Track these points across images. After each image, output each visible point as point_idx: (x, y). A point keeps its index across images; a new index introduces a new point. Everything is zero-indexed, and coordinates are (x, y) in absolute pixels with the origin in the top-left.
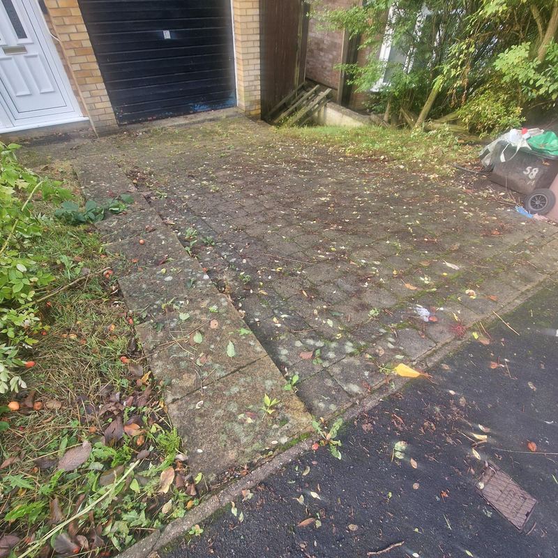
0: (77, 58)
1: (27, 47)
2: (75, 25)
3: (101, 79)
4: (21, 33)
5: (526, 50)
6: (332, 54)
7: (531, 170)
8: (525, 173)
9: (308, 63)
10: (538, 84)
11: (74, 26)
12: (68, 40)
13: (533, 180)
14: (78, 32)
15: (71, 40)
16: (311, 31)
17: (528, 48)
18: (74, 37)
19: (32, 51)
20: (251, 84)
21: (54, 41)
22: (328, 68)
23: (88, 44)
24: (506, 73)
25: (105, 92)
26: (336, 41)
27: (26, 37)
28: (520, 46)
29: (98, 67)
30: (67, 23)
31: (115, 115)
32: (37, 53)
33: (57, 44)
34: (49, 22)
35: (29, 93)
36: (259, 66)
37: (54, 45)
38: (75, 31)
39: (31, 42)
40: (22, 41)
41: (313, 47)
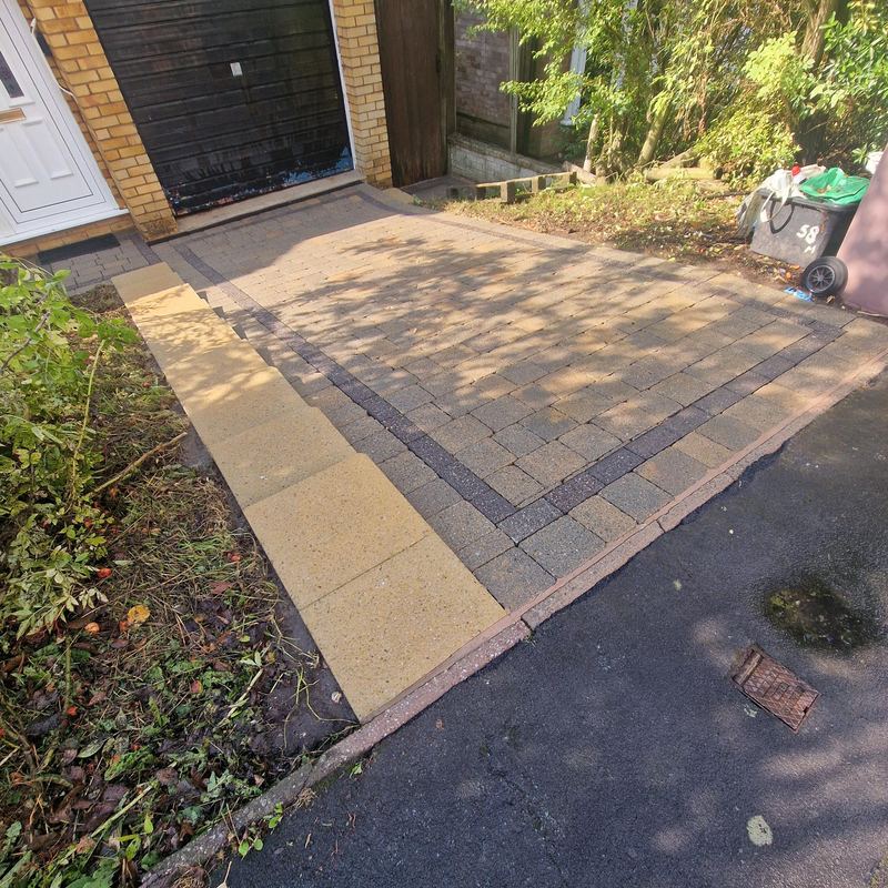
0: (103, 119)
1: (24, 109)
2: (96, 69)
3: (143, 149)
4: (14, 90)
5: (791, 45)
6: (495, 72)
7: (808, 230)
8: (798, 234)
9: (459, 89)
10: (813, 94)
11: (94, 72)
12: (87, 93)
13: (812, 245)
14: (101, 80)
15: (91, 94)
16: (459, 38)
17: (793, 40)
18: (96, 88)
19: (32, 116)
20: (372, 132)
21: (65, 95)
22: (491, 95)
23: (118, 96)
24: (764, 82)
25: (150, 168)
26: (500, 50)
27: (22, 94)
28: (780, 39)
29: (135, 130)
30: (84, 67)
31: (169, 202)
32: (40, 118)
33: (70, 101)
34: (55, 67)
35: (34, 181)
36: (383, 103)
37: (66, 103)
38: (97, 78)
39: (31, 101)
40: (17, 101)
41: (466, 63)
